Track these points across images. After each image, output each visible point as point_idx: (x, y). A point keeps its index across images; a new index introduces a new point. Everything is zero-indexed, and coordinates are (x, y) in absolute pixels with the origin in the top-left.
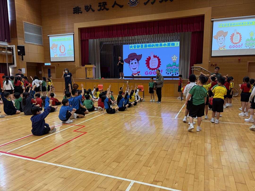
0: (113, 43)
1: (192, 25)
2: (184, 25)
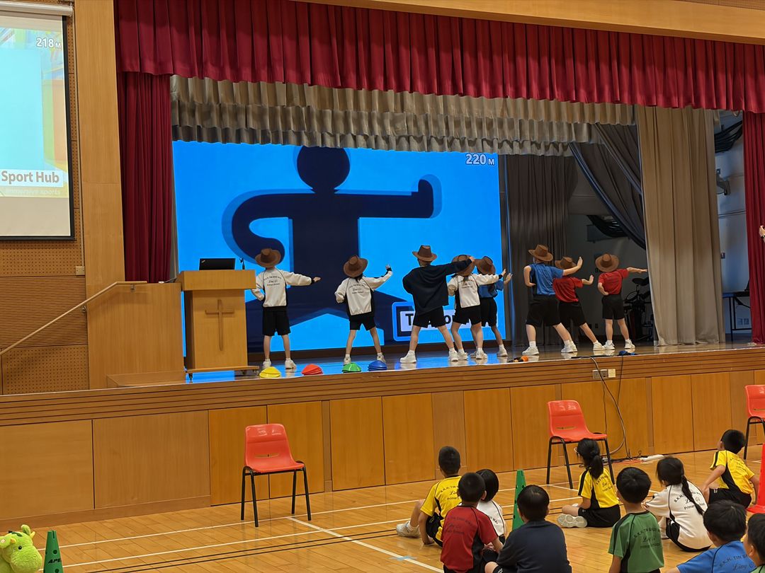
1: (750, 80)
2: (722, 77)
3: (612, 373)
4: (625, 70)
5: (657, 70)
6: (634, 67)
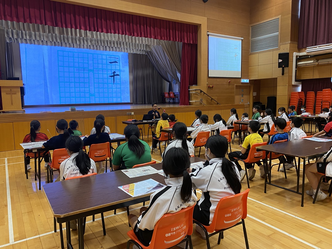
1: (185, 34)
2: (177, 32)
3: (133, 113)
4: (148, 28)
5: (158, 29)
6: (151, 27)
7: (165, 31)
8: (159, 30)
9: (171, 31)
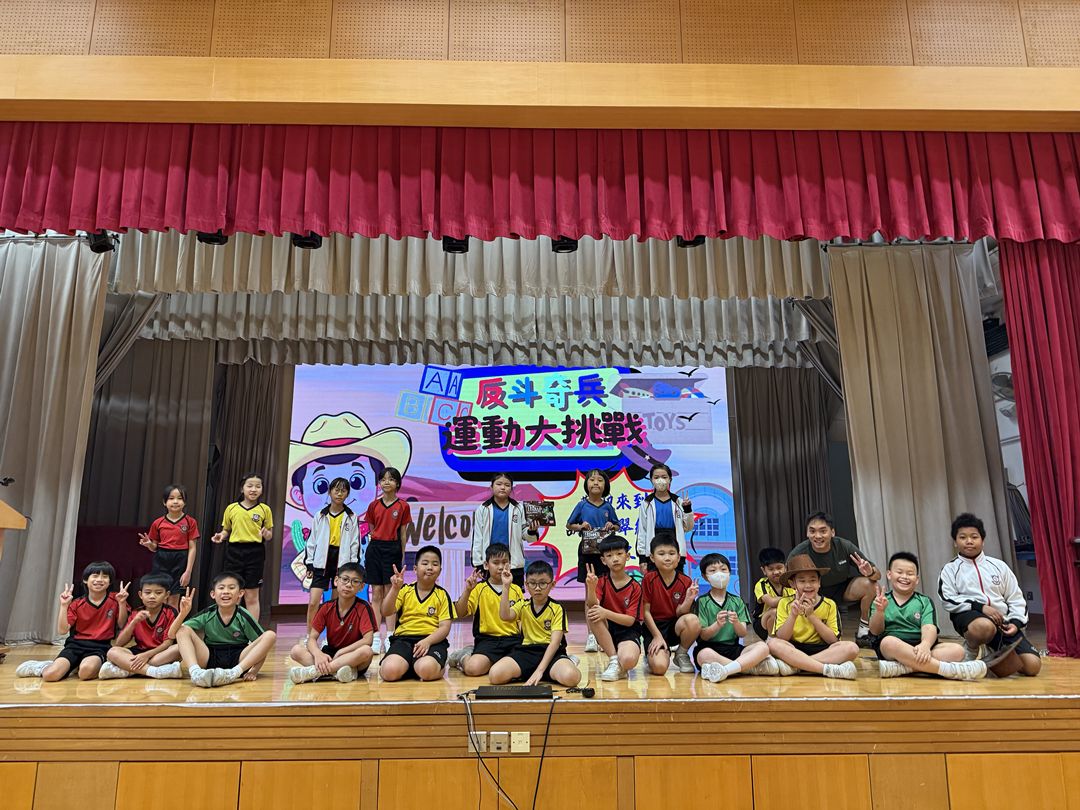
0: (223, 332)
1: (1003, 192)
2: (940, 189)
4: (739, 187)
5: (804, 183)
6: (759, 181)
7: (855, 188)
8: (811, 192)
9: (898, 189)
